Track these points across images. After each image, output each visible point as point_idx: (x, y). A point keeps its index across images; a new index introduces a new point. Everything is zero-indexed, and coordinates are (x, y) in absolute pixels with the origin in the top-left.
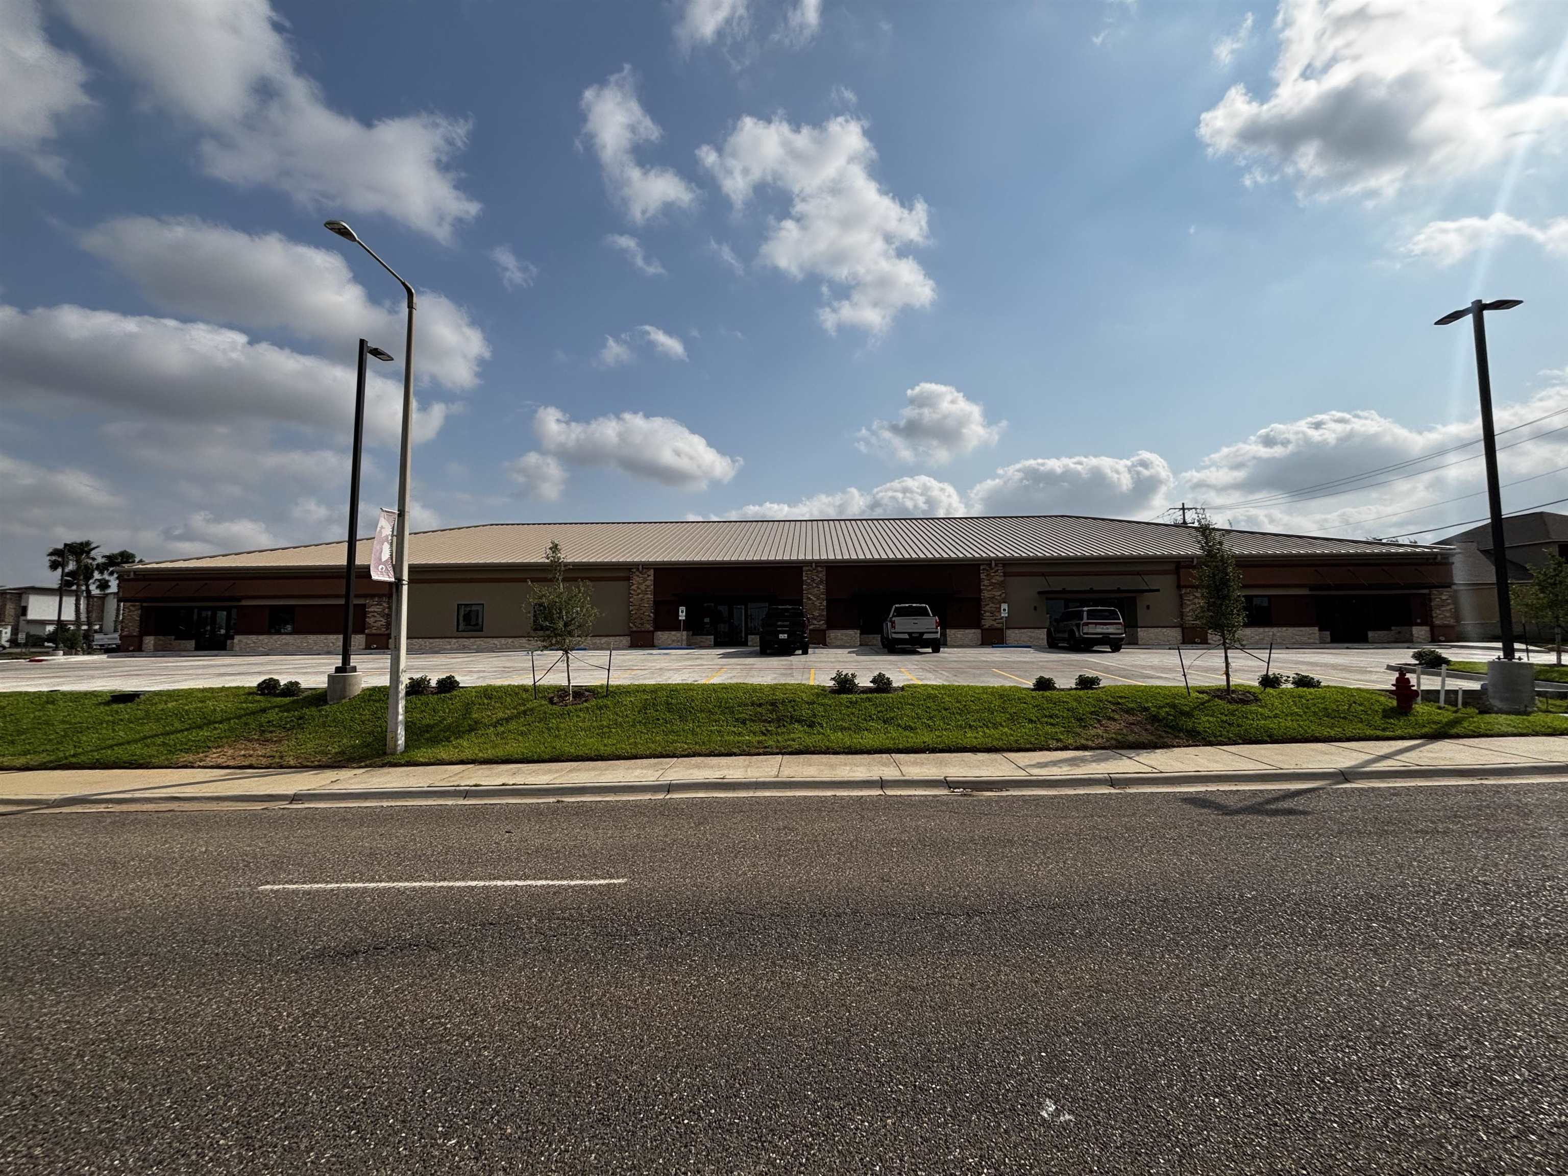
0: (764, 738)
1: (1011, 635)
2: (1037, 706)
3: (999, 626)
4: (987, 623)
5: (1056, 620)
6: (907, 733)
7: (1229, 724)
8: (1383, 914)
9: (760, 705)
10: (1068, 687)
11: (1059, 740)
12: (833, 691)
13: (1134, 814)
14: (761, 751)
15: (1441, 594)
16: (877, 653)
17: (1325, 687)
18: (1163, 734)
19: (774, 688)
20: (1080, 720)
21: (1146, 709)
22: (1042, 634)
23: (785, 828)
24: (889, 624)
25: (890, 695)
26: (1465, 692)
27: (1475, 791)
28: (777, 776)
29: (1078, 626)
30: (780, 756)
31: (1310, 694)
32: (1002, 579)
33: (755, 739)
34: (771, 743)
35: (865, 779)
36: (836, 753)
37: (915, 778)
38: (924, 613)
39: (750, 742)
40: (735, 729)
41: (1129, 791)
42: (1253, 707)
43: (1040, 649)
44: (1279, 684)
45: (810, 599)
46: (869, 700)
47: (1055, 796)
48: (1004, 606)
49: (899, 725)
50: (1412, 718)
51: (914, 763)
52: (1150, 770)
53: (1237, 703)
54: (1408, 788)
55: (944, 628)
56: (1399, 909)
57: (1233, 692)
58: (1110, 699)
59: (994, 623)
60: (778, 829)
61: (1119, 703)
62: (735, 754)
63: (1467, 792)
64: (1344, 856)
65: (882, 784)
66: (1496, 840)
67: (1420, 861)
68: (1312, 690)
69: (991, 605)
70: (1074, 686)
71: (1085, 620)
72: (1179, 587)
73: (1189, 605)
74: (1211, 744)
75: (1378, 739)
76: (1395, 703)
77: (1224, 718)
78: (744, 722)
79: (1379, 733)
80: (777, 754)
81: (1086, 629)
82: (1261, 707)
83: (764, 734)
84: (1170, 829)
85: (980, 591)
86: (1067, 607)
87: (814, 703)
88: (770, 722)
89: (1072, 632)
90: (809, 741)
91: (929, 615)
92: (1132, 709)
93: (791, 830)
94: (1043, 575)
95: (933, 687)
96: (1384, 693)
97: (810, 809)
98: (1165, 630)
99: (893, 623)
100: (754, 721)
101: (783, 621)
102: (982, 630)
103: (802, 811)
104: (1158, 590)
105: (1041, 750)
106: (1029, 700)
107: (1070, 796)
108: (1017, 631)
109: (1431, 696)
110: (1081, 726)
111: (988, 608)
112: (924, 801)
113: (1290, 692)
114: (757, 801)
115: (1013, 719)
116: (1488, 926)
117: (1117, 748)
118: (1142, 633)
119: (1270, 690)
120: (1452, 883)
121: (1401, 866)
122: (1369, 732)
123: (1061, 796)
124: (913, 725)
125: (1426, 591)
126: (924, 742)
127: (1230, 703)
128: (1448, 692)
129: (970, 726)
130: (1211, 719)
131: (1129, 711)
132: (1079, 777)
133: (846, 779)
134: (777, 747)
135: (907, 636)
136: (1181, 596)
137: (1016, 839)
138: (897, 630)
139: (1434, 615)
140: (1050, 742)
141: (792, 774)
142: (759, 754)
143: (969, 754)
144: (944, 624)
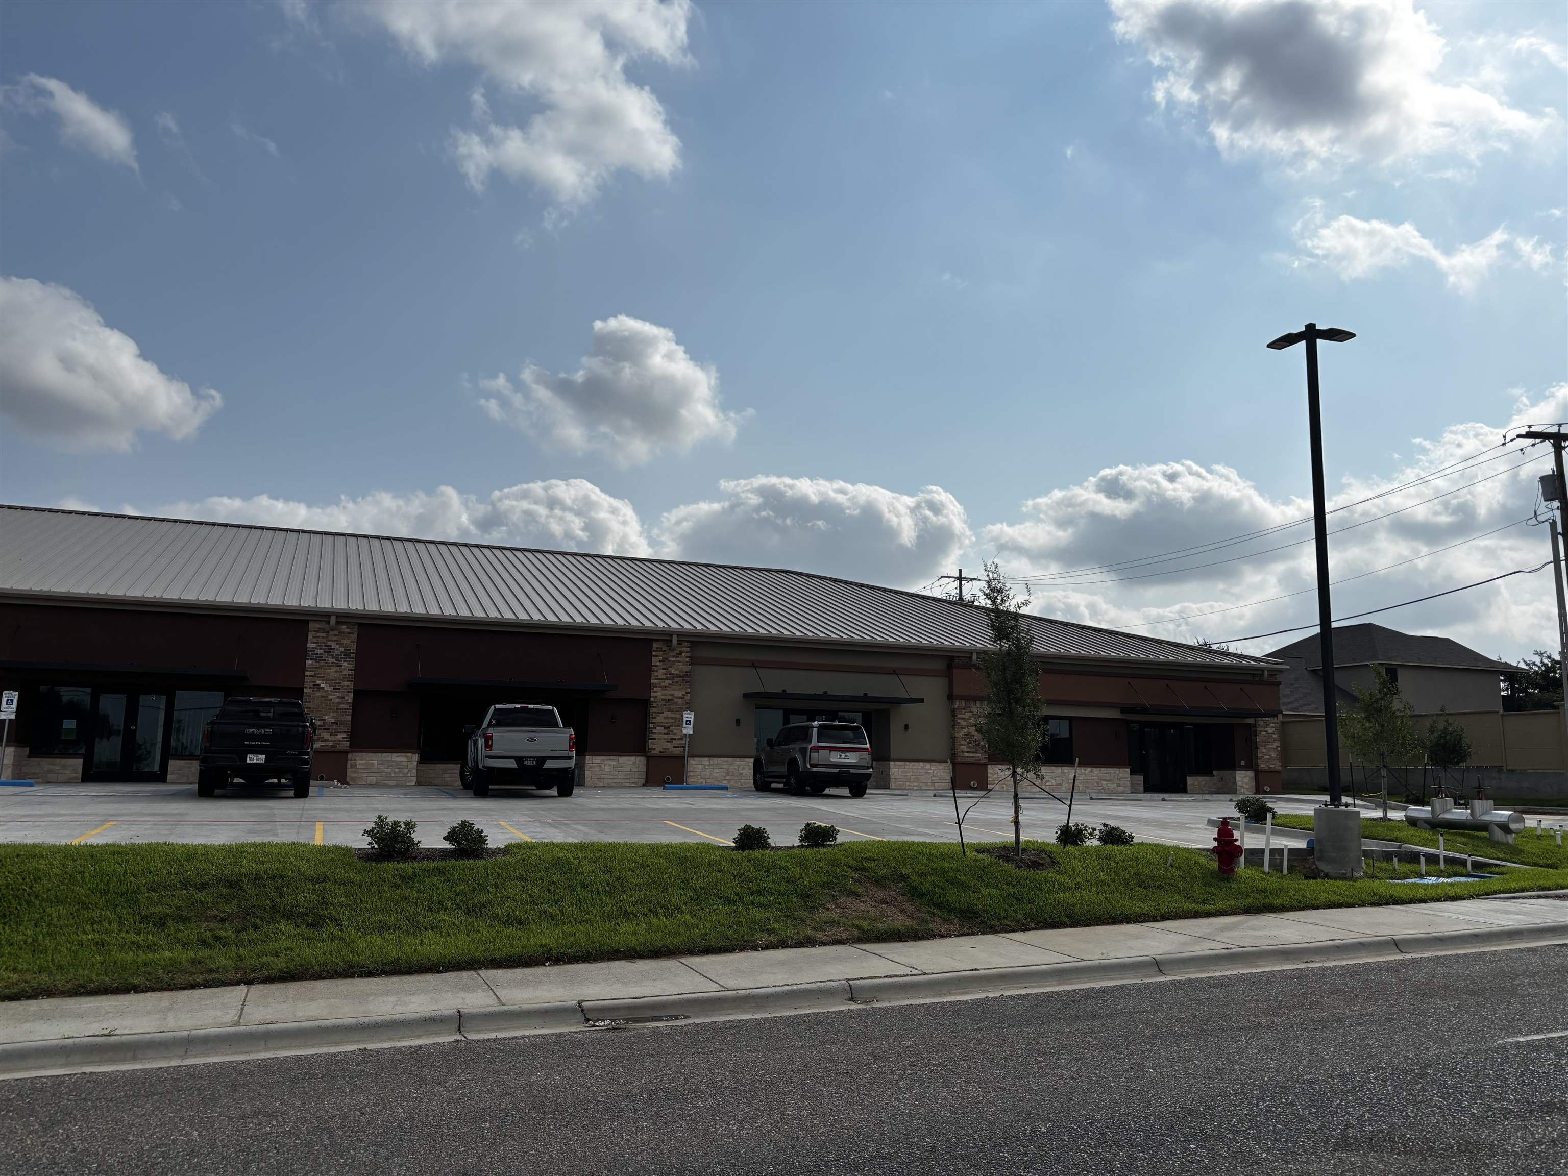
0: (208, 952)
1: (697, 768)
2: (738, 876)
3: (677, 751)
4: (659, 744)
5: (770, 742)
6: (511, 931)
7: (1018, 899)
8: (1201, 1131)
9: (204, 886)
10: (790, 845)
11: (771, 932)
12: (366, 856)
13: (886, 1036)
14: (200, 979)
15: (1267, 726)
16: (452, 795)
17: (1138, 844)
18: (928, 917)
19: (236, 852)
20: (805, 897)
21: (904, 878)
22: (746, 767)
23: (255, 1114)
24: (481, 741)
25: (481, 863)
26: (1291, 851)
27: (1299, 976)
28: (238, 1023)
29: (803, 752)
30: (243, 988)
31: (1120, 853)
32: (687, 668)
33: (185, 956)
34: (223, 961)
35: (427, 1015)
36: (370, 974)
37: (525, 1007)
38: (547, 721)
39: (174, 962)
40: (140, 939)
41: (877, 1005)
42: (1050, 874)
43: (742, 792)
44: (1082, 840)
45: (318, 687)
46: (441, 872)
47: (766, 1019)
48: (689, 716)
49: (496, 917)
50: (1234, 885)
51: (524, 983)
52: (907, 971)
53: (1029, 867)
54: (1229, 978)
55: (581, 753)
56: (1219, 1124)
57: (1024, 851)
58: (852, 862)
59: (669, 746)
60: (243, 1117)
61: (864, 869)
62: (136, 989)
63: (1291, 978)
64: (1159, 1066)
65: (460, 1020)
66: (1322, 1031)
67: (1243, 1064)
68: (1122, 848)
69: (667, 714)
70: (797, 844)
71: (814, 742)
72: (951, 698)
73: (963, 727)
74: (993, 930)
75: (1196, 915)
76: (1216, 865)
77: (1012, 890)
78: (161, 923)
79: (1199, 907)
80: (238, 983)
81: (814, 755)
82: (1059, 873)
83: (204, 943)
84: (937, 1052)
85: (649, 687)
86: (786, 721)
87: (325, 879)
88: (222, 920)
89: (793, 762)
90: (310, 953)
91: (557, 726)
92: (884, 877)
93: (272, 1115)
94: (753, 665)
95: (563, 847)
96: (1204, 853)
97: (312, 1076)
98: (928, 766)
99: (488, 738)
100: (184, 920)
101: (258, 727)
102: (649, 759)
103: (294, 1081)
104: (922, 701)
105: (742, 949)
106: (725, 865)
107: (788, 1018)
108: (705, 761)
109: (1255, 855)
110: (806, 908)
111: (659, 718)
112: (540, 1045)
113: (1096, 850)
114: (193, 1073)
115: (698, 899)
116: (1314, 1131)
117: (859, 940)
118: (896, 770)
119: (1070, 848)
120: (1276, 1086)
121: (1220, 1071)
122: (1188, 906)
123: (773, 1019)
124: (522, 916)
125: (1250, 721)
126: (541, 946)
127: (1020, 867)
128: (1273, 851)
129: (626, 914)
130: (994, 892)
131: (879, 882)
132: (803, 986)
133: (388, 1018)
134: (238, 969)
135: (512, 764)
136: (953, 714)
137: (703, 1086)
138: (495, 752)
139: (1259, 755)
140: (757, 936)
141: (270, 1018)
142: (193, 986)
143: (623, 963)
144: (582, 746)
